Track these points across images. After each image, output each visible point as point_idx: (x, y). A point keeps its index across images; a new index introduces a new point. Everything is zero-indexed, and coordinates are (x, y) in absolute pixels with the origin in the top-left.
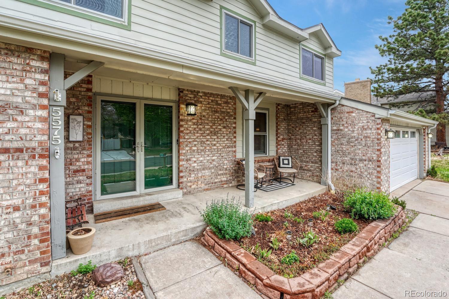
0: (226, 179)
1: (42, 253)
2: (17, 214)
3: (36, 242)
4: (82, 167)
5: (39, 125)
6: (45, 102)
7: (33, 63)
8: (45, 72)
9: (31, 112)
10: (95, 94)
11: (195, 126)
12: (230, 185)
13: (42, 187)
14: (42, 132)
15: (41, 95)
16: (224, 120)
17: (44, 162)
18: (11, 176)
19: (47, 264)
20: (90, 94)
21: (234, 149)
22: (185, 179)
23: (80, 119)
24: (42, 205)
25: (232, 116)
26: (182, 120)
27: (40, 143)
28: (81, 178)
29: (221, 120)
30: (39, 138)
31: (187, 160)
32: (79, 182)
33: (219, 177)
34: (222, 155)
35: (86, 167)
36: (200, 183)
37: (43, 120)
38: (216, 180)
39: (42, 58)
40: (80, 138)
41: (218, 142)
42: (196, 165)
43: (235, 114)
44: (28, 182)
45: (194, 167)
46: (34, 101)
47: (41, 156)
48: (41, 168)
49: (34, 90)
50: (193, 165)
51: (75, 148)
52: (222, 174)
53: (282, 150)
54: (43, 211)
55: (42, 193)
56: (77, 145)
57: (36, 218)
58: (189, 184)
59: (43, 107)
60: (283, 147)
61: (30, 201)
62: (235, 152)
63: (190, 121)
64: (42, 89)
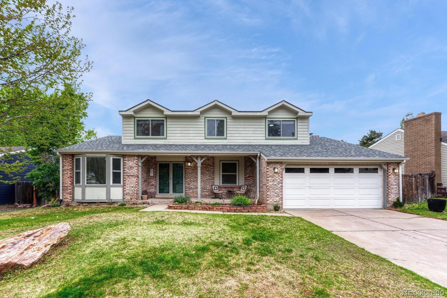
0: (208, 194)
1: (137, 197)
2: (133, 188)
3: (135, 194)
4: (153, 184)
5: (136, 171)
6: (137, 166)
7: (135, 158)
8: (137, 159)
9: (135, 168)
10: (158, 162)
11: (192, 171)
12: (211, 197)
13: (137, 183)
14: (137, 172)
15: (137, 164)
16: (207, 168)
17: (137, 178)
18: (132, 181)
19: (137, 200)
20: (155, 162)
21: (213, 181)
22: (188, 192)
23: (153, 169)
24: (137, 187)
25: (211, 165)
26: (186, 169)
27: (136, 174)
28: (153, 187)
29: (205, 168)
30: (136, 173)
31: (189, 184)
32: (153, 188)
33: (204, 193)
34: (206, 183)
35: (154, 184)
36: (194, 194)
37: (137, 169)
38: (203, 194)
39: (137, 157)
40: (153, 175)
41: (203, 177)
42: (192, 186)
43: (214, 165)
44: (135, 182)
45: (192, 187)
46: (135, 166)
47: (137, 177)
48: (137, 179)
49: (135, 163)
50: (191, 186)
51: (152, 178)
52: (206, 192)
53: (248, 183)
54: (137, 188)
55: (137, 185)
56: (152, 177)
57: (135, 190)
58: (190, 194)
59: (137, 167)
60: (249, 181)
61: (134, 186)
62: (214, 182)
63: (190, 169)
64: (137, 163)
